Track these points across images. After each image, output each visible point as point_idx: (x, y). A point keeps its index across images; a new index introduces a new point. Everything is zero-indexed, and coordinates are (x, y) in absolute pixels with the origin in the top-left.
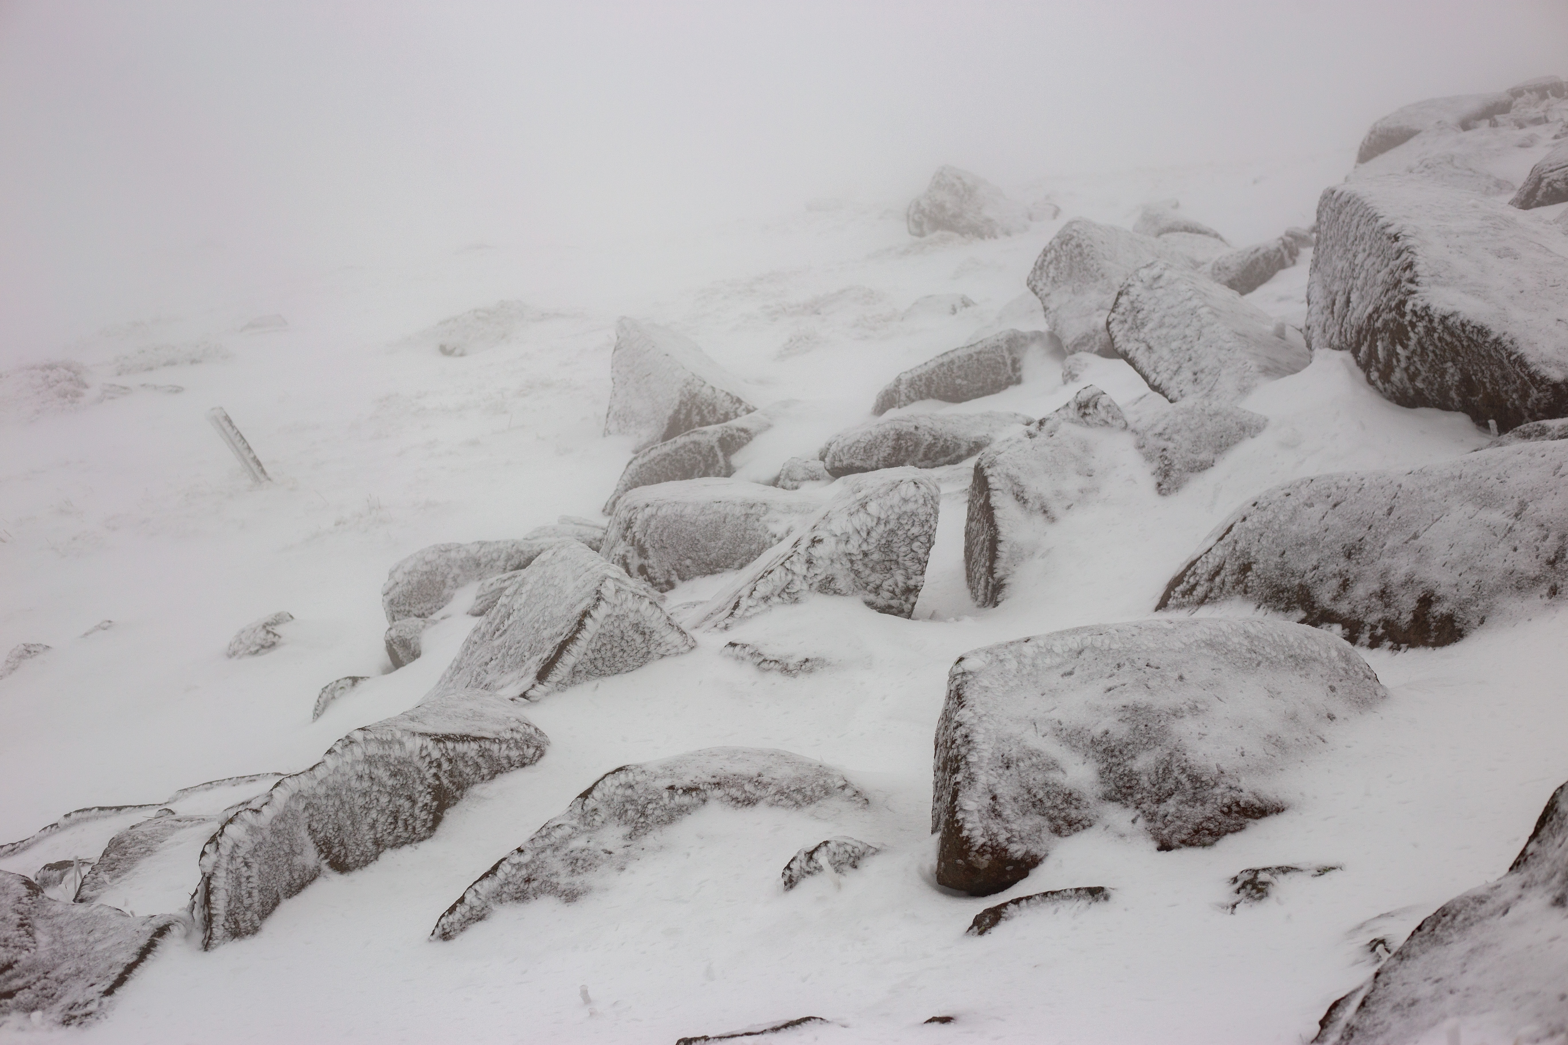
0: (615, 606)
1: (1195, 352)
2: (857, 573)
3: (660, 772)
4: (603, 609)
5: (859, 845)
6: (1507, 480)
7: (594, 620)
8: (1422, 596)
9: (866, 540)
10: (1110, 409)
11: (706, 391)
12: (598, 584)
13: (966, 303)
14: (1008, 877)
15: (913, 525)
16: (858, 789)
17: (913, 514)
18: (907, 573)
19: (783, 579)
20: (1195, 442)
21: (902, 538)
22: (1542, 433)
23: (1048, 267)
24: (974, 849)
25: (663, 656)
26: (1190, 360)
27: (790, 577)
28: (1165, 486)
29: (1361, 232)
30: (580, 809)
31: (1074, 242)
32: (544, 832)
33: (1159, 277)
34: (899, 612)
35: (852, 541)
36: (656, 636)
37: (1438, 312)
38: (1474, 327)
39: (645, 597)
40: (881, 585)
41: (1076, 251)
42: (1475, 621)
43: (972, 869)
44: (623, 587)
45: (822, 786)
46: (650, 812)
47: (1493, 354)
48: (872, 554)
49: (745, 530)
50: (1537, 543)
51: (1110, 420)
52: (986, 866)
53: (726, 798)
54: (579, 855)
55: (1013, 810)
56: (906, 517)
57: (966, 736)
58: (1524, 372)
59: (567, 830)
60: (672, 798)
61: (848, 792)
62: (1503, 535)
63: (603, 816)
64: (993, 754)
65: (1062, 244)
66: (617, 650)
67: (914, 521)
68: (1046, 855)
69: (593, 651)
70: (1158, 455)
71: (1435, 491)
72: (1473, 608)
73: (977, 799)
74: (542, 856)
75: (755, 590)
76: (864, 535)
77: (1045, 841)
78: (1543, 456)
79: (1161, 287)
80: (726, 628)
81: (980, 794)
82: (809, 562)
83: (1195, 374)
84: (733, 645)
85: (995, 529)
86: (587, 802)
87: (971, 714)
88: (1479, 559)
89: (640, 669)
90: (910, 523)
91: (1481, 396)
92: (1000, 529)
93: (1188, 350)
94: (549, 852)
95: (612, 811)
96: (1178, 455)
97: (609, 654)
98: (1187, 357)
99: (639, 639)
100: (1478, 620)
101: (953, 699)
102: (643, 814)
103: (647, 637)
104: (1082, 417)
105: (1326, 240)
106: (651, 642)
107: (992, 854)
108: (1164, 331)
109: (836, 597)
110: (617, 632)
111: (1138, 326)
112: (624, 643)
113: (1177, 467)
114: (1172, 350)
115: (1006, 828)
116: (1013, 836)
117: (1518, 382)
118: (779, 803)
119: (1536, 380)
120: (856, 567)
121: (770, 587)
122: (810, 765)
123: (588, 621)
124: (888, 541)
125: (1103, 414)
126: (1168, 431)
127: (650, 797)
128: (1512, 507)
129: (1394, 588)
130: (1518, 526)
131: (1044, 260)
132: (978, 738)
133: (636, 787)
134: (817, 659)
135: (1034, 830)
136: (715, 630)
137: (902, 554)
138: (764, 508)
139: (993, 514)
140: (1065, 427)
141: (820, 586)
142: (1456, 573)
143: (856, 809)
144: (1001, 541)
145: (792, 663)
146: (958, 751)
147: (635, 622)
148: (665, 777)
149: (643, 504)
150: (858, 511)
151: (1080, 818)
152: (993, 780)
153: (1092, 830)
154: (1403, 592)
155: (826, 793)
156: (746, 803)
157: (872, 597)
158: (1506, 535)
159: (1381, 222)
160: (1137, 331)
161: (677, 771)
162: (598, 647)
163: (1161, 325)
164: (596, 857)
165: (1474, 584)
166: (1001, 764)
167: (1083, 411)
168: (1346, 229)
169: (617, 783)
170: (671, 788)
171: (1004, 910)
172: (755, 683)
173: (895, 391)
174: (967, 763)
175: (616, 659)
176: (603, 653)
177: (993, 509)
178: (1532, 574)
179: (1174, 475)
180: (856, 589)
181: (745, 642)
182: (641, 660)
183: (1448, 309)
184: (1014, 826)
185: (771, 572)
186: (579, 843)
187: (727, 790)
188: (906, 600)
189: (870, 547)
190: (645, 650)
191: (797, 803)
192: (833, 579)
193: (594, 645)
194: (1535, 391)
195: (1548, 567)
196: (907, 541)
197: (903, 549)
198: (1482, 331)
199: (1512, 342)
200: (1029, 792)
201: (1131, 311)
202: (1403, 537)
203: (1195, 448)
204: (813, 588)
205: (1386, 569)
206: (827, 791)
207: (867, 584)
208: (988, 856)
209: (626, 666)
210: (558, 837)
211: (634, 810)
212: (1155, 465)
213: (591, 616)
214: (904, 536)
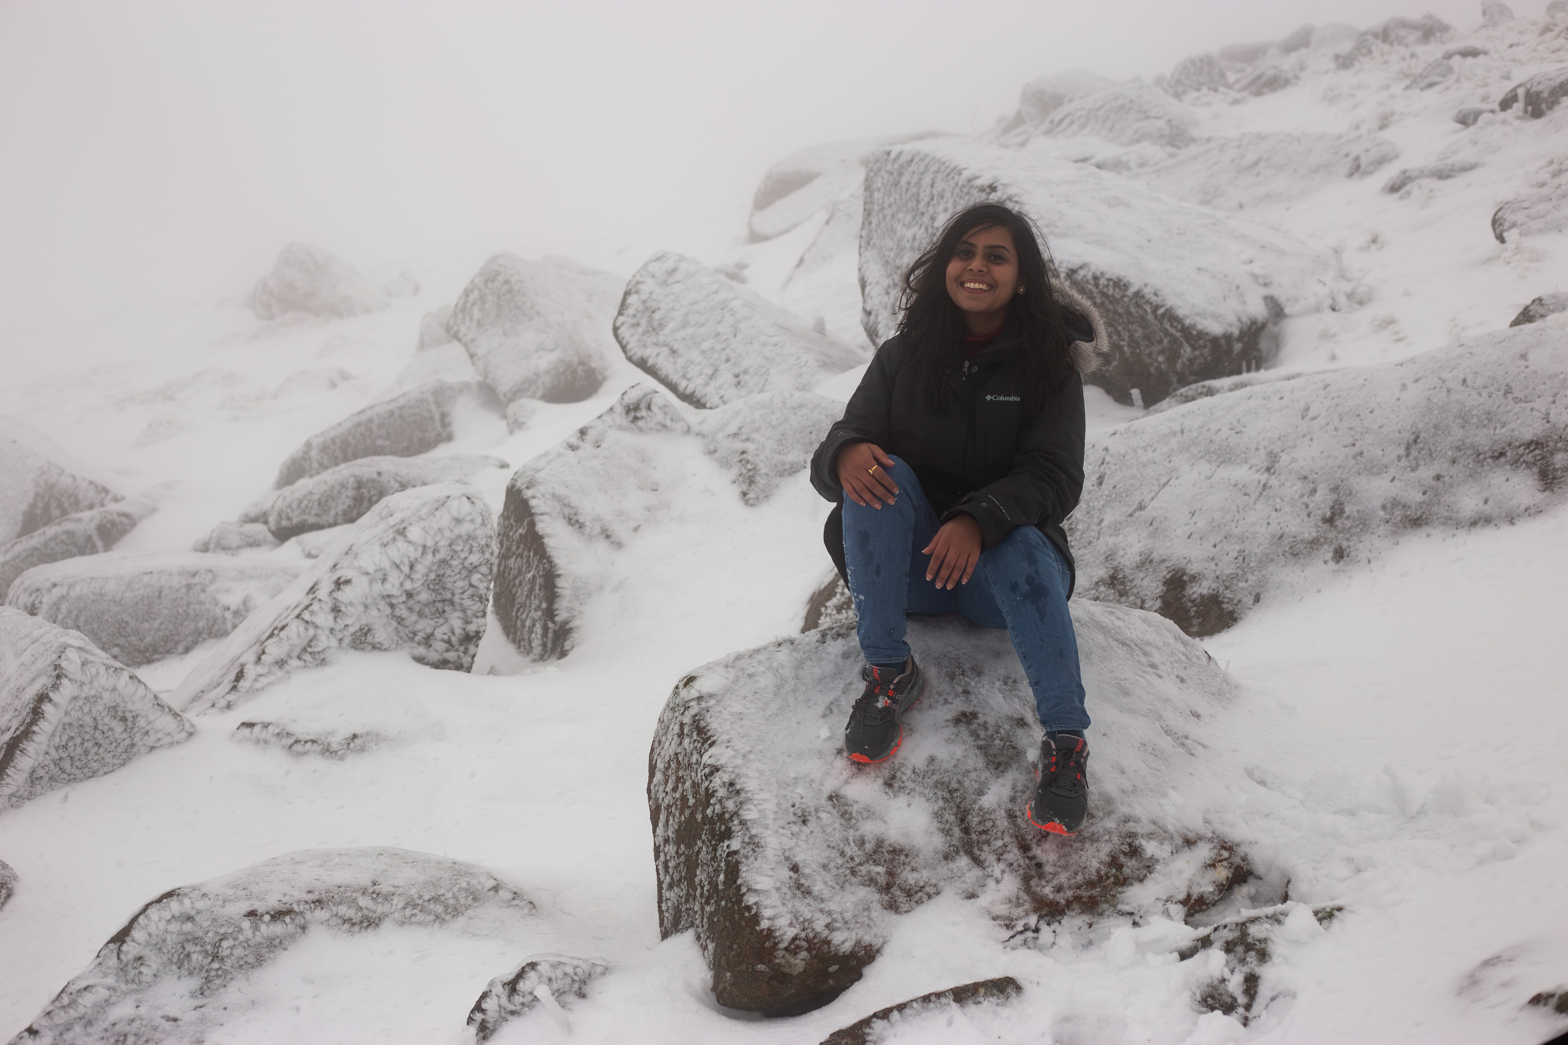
0: (82, 684)
1: (734, 351)
2: (400, 620)
3: (230, 892)
4: (67, 689)
5: (581, 963)
6: (1243, 429)
7: (56, 705)
8: (1168, 577)
9: (408, 577)
10: (667, 410)
11: (66, 481)
12: (55, 656)
13: (345, 376)
14: (831, 982)
15: (471, 552)
16: (515, 890)
17: (470, 537)
18: (466, 616)
19: (303, 634)
20: (780, 440)
21: (457, 570)
22: (1211, 392)
23: (471, 309)
24: (782, 946)
25: (152, 748)
26: (728, 360)
27: (311, 632)
28: (751, 495)
29: (939, 189)
30: (115, 960)
31: (501, 278)
32: (66, 1000)
33: (674, 270)
34: (459, 667)
35: (390, 579)
36: (142, 722)
37: (1065, 265)
38: (1109, 280)
39: (122, 669)
40: (432, 634)
41: (505, 288)
42: (1248, 600)
43: (780, 976)
44: (90, 658)
45: (466, 890)
46: (226, 952)
47: (1133, 310)
48: (418, 593)
49: (188, 604)
50: (1305, 499)
51: (668, 423)
52: (801, 970)
53: (334, 921)
54: (127, 1029)
55: (825, 883)
56: (460, 542)
57: (732, 784)
58: (1176, 328)
59: (102, 993)
60: (256, 928)
61: (504, 895)
62: (1257, 493)
63: (154, 966)
64: (779, 805)
65: (487, 281)
66: (90, 744)
67: (472, 547)
68: (884, 943)
69: (57, 749)
70: (737, 459)
71: (1154, 451)
72: (1242, 584)
73: (770, 873)
74: (68, 1036)
75: (264, 652)
76: (406, 569)
77: (879, 922)
78: (1282, 398)
79: (678, 282)
80: (229, 706)
81: (773, 865)
82: (336, 610)
83: (737, 376)
84: (250, 725)
85: (550, 562)
86: (125, 948)
87: (730, 752)
88: (1234, 525)
89: (123, 769)
90: (467, 548)
91: (1114, 363)
92: (556, 560)
93: (724, 349)
94: (78, 1029)
95: (165, 958)
96: (762, 457)
97: (79, 751)
98: (724, 358)
99: (118, 727)
100: (1251, 598)
101: (690, 736)
102: (216, 957)
103: (129, 724)
104: (632, 422)
105: (882, 209)
106: (136, 730)
107: (808, 950)
108: (690, 331)
109: (376, 654)
110: (88, 720)
111: (655, 328)
112: (98, 735)
113: (764, 471)
114: (704, 352)
115: (821, 911)
116: (835, 921)
117: (1166, 341)
118: (413, 919)
119: (1192, 335)
120: (398, 612)
121: (285, 648)
122: (439, 863)
123: (47, 707)
124: (439, 576)
125: (660, 417)
126: (744, 430)
127: (222, 931)
128: (1260, 460)
129: (1128, 572)
130: (1274, 481)
131: (466, 302)
132: (750, 783)
133: (198, 918)
134: (368, 734)
135: (861, 908)
136: (213, 710)
137: (458, 591)
138: (210, 576)
139: (543, 543)
140: (613, 436)
141: (354, 641)
142: (1208, 545)
143: (523, 917)
144: (559, 576)
145: (336, 741)
146: (723, 807)
147: (112, 704)
148: (238, 899)
149: (48, 584)
150: (394, 539)
151: (922, 884)
152: (789, 843)
153: (936, 900)
154: (1142, 575)
155: (475, 899)
156: (365, 924)
157: (421, 651)
158: (1261, 494)
159: (966, 175)
160: (654, 334)
161: (254, 888)
162: (63, 743)
163: (685, 325)
164: (155, 1029)
165: (1235, 555)
166: (793, 819)
167: (632, 414)
168: (914, 190)
169: (167, 915)
170: (252, 914)
171: (868, 1030)
172: (288, 773)
173: (304, 459)
174: (743, 823)
175: (90, 757)
176: (71, 749)
177: (541, 537)
178: (1307, 536)
179: (761, 481)
180: (400, 642)
181: (267, 719)
182: (124, 756)
183: (1075, 262)
184: (833, 906)
185: (283, 628)
186: (123, 1010)
187: (334, 909)
188: (466, 652)
189: (416, 585)
190: (128, 742)
191: (437, 917)
192: (369, 630)
193: (57, 740)
194: (1188, 350)
195: (1326, 526)
196: (465, 573)
197: (460, 584)
198: (1119, 284)
199: (1156, 294)
200: (842, 854)
201: (644, 312)
202: (1124, 509)
203: (781, 448)
204: (344, 644)
205: (1110, 550)
206: (476, 897)
207: (415, 634)
208: (804, 954)
209: (104, 765)
210: (89, 1004)
211: (200, 952)
212: (735, 472)
213: (50, 700)
214: (460, 567)
